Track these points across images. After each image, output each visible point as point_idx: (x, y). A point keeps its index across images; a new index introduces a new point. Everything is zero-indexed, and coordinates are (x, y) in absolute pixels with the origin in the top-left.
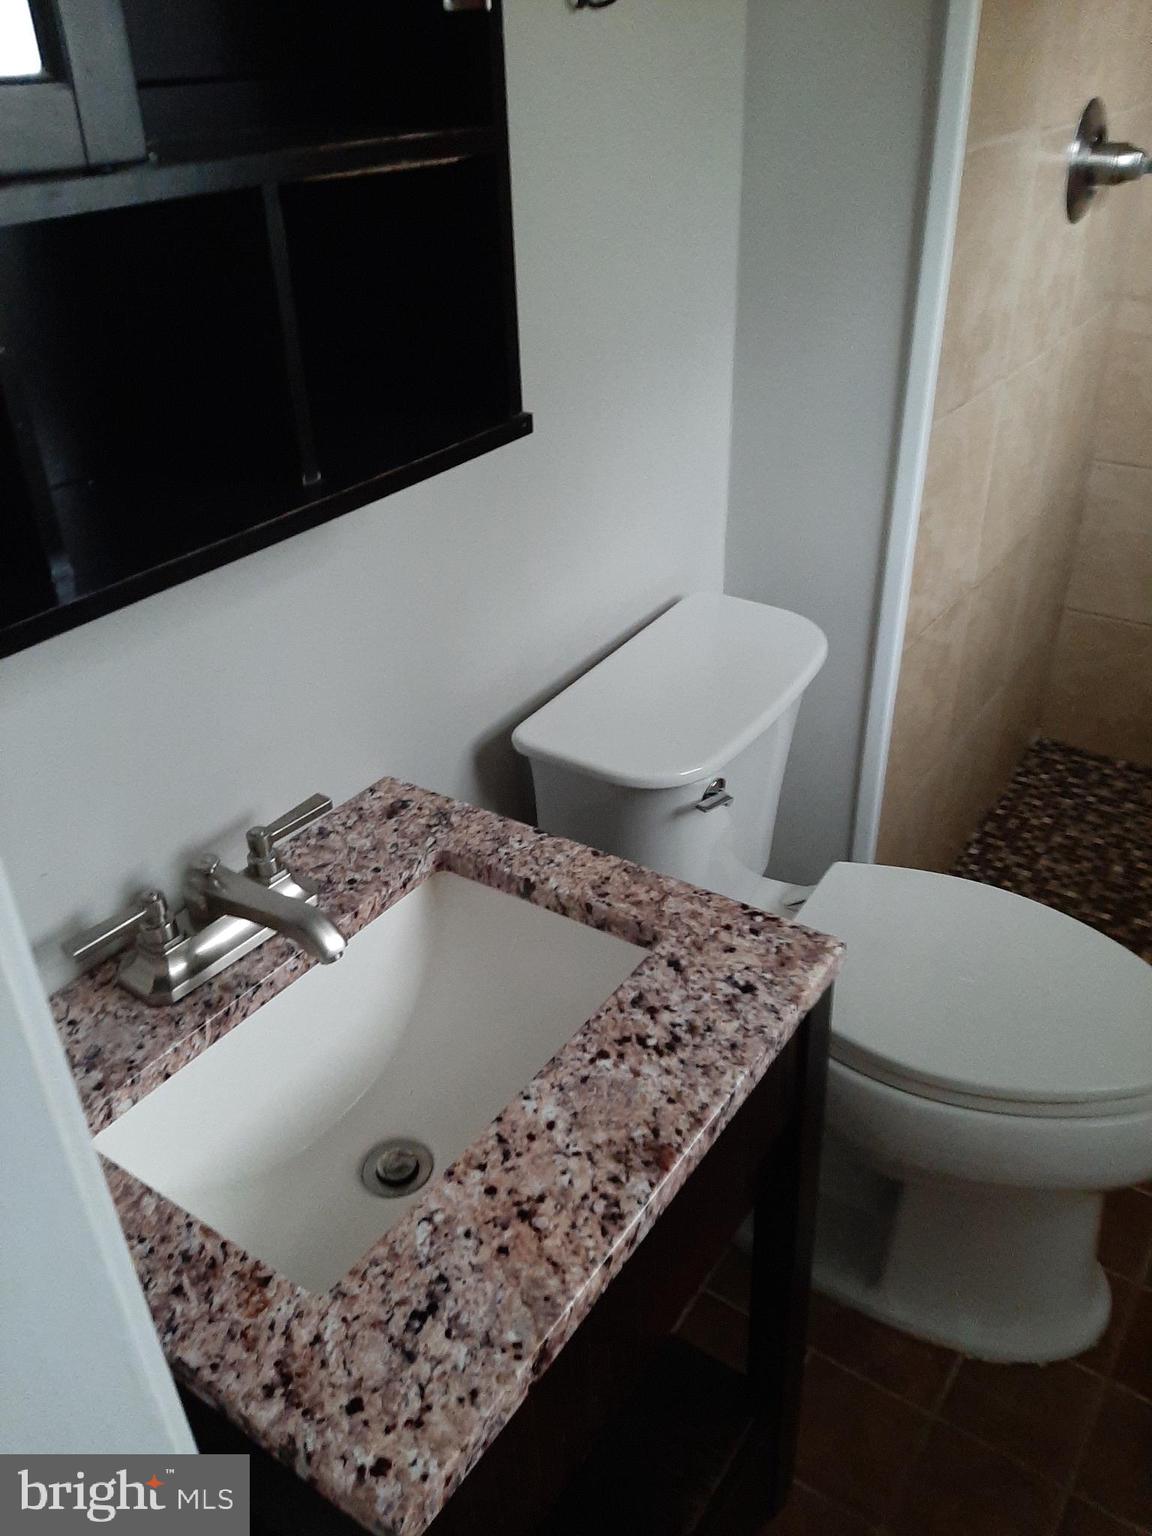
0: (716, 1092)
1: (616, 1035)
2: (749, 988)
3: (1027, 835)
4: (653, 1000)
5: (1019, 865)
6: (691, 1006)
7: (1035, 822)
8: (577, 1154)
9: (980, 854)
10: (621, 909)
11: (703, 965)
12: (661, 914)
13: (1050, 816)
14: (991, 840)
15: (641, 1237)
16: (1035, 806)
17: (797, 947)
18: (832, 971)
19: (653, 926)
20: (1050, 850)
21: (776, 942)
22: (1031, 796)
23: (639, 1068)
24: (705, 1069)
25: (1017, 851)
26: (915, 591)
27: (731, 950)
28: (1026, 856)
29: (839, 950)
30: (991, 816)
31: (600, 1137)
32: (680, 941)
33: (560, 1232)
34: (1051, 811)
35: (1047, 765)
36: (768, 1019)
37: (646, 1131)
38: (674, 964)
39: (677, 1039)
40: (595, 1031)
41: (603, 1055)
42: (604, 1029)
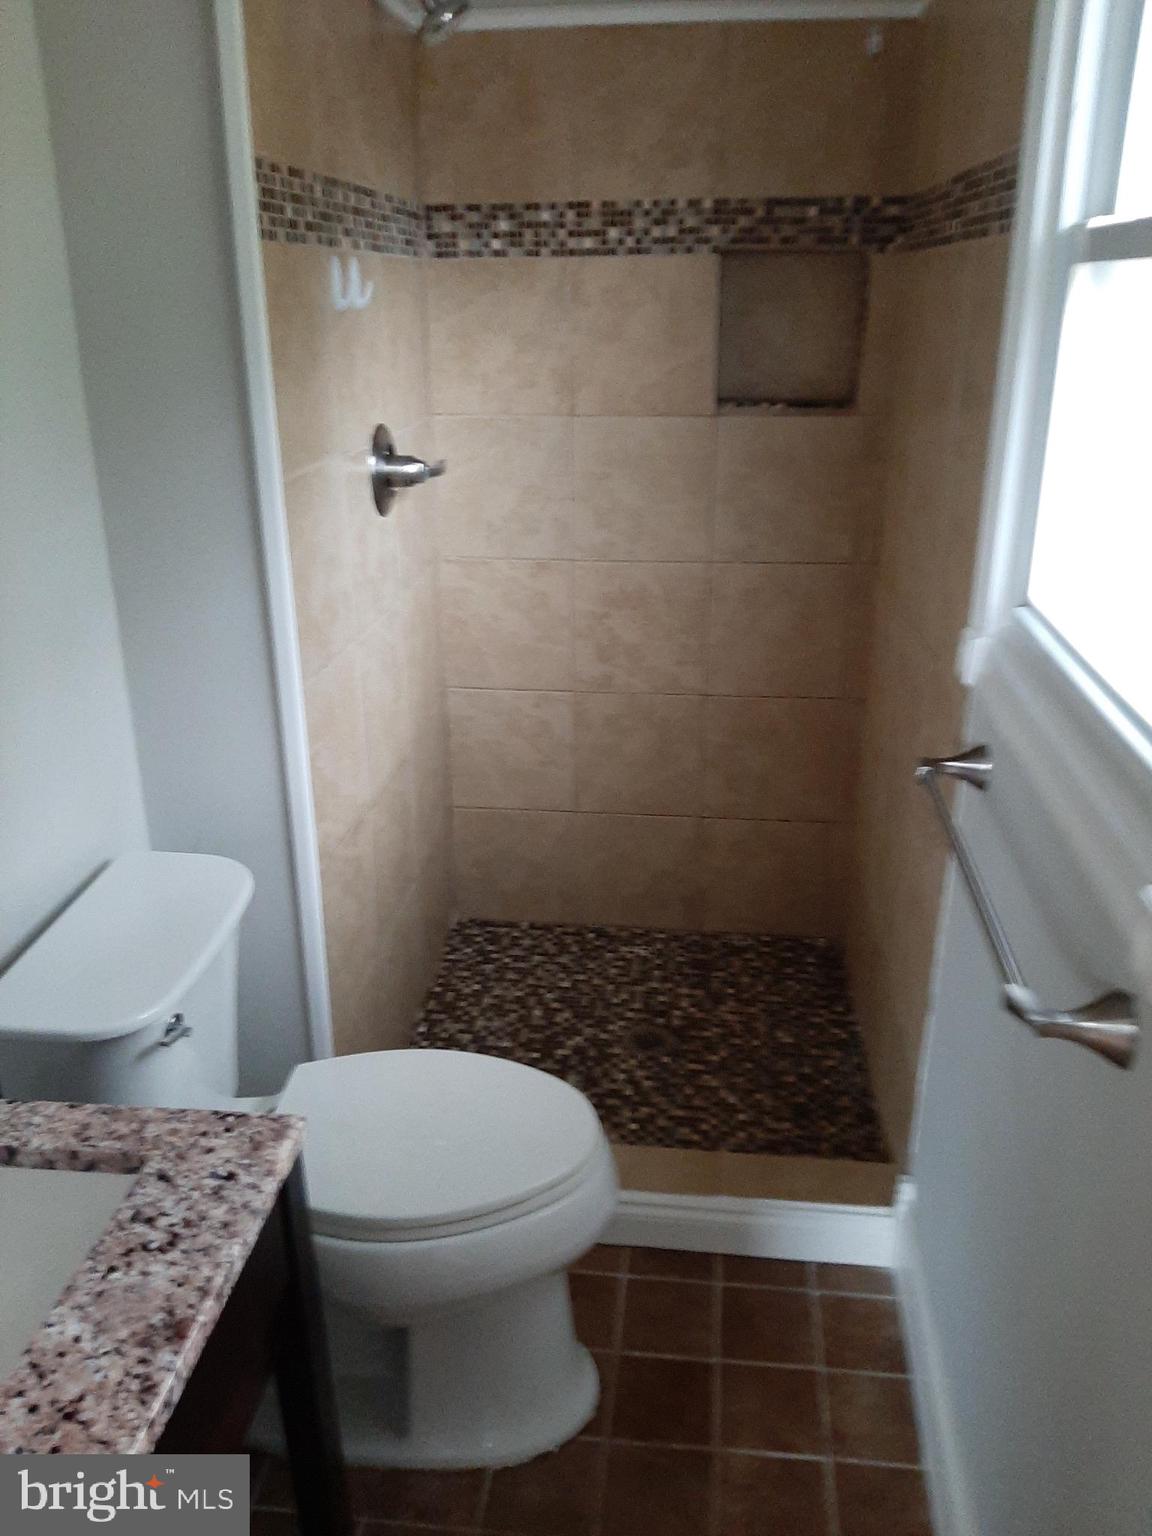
0: (218, 1265)
1: (120, 1250)
2: (231, 1177)
3: (462, 1004)
4: (149, 1212)
5: (462, 1031)
6: (184, 1205)
7: (467, 991)
8: (105, 1353)
9: (429, 1030)
10: (105, 1147)
11: (189, 1170)
12: (142, 1140)
13: (477, 983)
14: (434, 1016)
15: (176, 1398)
16: (465, 978)
17: (265, 1132)
18: (297, 1143)
19: (138, 1151)
20: (483, 1012)
21: (249, 1132)
22: (460, 969)
23: (146, 1269)
24: (205, 1251)
25: (458, 1020)
26: (321, 817)
27: (210, 1150)
28: (465, 1022)
29: (301, 1124)
30: (432, 995)
31: (123, 1333)
32: (164, 1157)
33: (104, 1417)
34: (478, 979)
35: (468, 940)
36: (250, 1195)
37: (161, 1316)
38: (163, 1177)
39: (176, 1235)
40: (103, 1253)
41: (112, 1269)
42: (109, 1249)
